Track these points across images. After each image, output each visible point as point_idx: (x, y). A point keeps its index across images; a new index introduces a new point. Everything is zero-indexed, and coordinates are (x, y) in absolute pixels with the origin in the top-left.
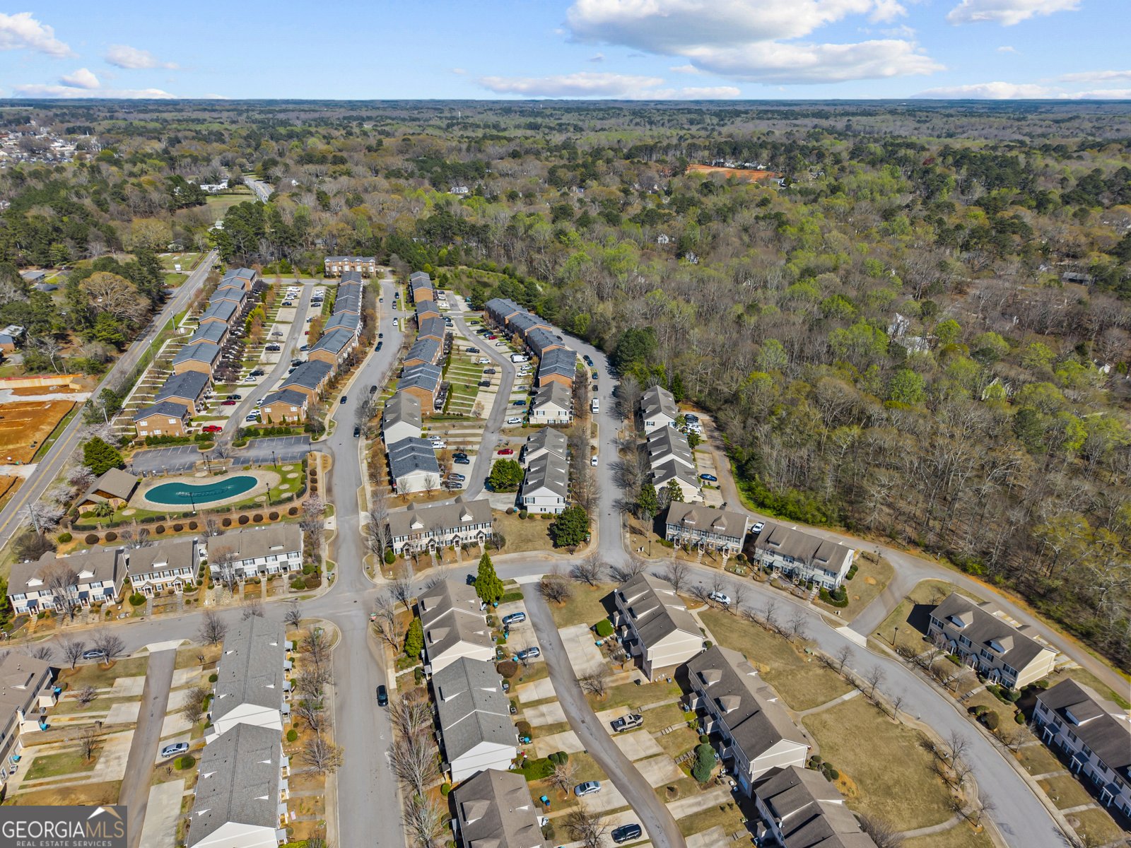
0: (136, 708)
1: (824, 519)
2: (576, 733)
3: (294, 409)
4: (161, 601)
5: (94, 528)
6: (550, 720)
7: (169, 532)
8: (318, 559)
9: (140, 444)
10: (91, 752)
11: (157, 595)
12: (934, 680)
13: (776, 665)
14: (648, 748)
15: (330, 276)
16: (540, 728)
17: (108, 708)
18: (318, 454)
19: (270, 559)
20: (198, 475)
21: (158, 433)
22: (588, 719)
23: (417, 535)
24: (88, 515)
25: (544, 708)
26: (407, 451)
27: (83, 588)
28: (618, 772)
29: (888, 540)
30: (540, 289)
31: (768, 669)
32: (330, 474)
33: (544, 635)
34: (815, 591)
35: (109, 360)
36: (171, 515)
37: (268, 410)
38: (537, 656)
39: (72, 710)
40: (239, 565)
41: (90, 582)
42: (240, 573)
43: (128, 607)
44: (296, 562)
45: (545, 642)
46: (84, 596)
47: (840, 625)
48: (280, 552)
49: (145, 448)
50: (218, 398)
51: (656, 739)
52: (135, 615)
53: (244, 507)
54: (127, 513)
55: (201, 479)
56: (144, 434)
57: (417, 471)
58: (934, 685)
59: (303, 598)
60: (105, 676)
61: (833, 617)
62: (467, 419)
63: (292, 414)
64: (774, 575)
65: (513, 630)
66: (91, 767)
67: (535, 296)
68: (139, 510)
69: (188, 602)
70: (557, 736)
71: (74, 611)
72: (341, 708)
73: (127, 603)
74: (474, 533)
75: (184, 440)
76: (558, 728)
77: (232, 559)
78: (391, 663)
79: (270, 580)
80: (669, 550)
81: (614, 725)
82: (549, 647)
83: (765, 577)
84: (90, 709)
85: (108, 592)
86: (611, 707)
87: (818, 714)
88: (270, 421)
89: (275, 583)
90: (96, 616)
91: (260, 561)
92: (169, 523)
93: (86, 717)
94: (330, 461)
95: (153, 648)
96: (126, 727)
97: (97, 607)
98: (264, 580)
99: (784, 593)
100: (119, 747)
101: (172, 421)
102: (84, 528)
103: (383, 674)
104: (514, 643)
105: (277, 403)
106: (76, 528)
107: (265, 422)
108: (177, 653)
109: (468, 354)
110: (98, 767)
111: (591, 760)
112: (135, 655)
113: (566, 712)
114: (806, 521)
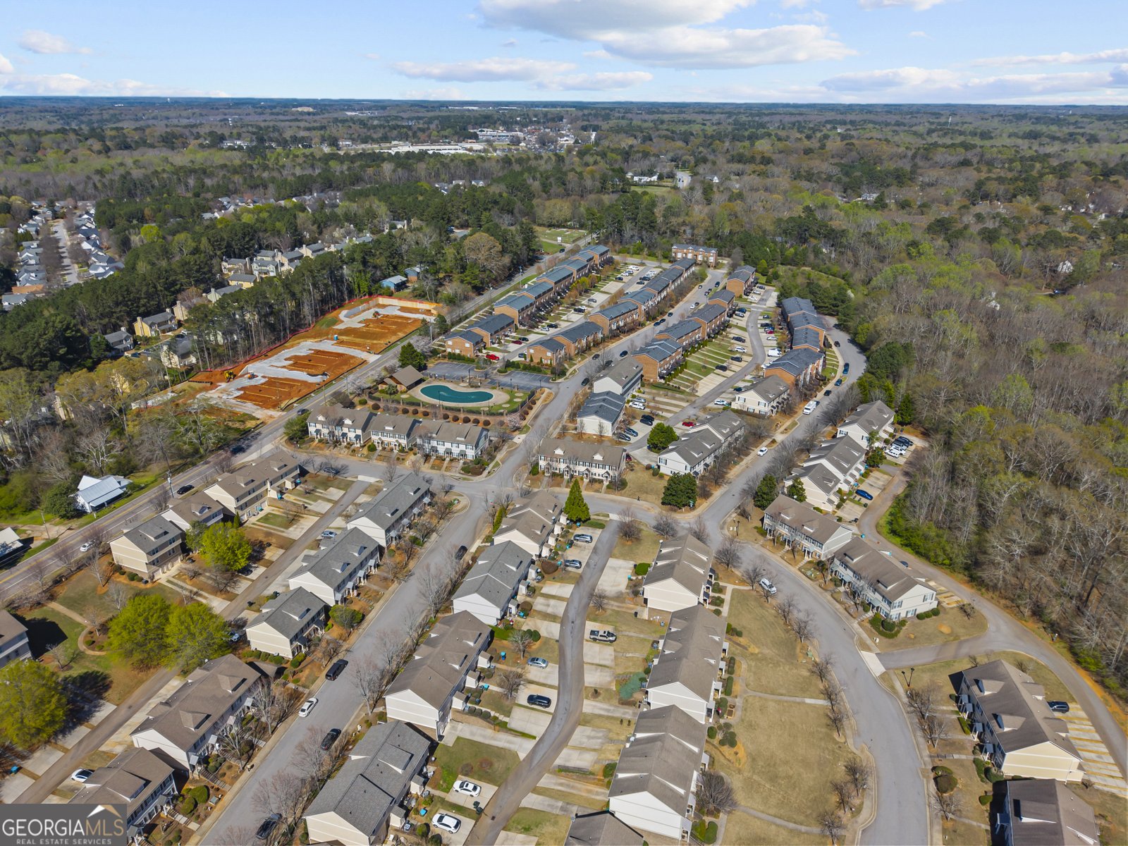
0: (328, 506)
1: (947, 562)
2: (562, 626)
3: (549, 354)
4: (384, 453)
5: (379, 400)
6: (550, 610)
7: (420, 415)
8: (492, 458)
9: (444, 357)
10: (293, 520)
11: (384, 449)
12: (924, 730)
13: (766, 651)
14: (604, 659)
15: (673, 261)
16: (539, 612)
17: (315, 501)
18: (547, 390)
19: (454, 445)
20: (462, 384)
21: (457, 351)
22: (578, 622)
23: (558, 459)
24: (382, 391)
25: (552, 602)
26: (599, 401)
27: (345, 430)
28: (569, 663)
29: (1008, 603)
30: (852, 295)
31: (757, 651)
32: (545, 406)
33: (596, 558)
34: (870, 614)
35: (467, 298)
36: (424, 405)
37: (532, 351)
38: (577, 568)
39: (299, 495)
40: (434, 443)
41: (349, 427)
42: (434, 450)
43: (365, 451)
44: (471, 453)
45: (592, 562)
46: (344, 435)
47: (869, 649)
48: (462, 442)
49: (446, 361)
50: (514, 337)
51: (616, 657)
52: (366, 457)
53: (471, 411)
54: (404, 396)
55: (462, 388)
56: (449, 350)
57: (594, 417)
58: (919, 733)
59: (464, 479)
60: (326, 484)
61: (869, 642)
62: (683, 392)
63: (547, 358)
64: (842, 589)
65: (576, 546)
66: (287, 528)
67: (843, 302)
68: (411, 397)
69: (398, 459)
70: (546, 623)
71: (336, 443)
72: (432, 551)
73: (366, 448)
74: (602, 471)
75: (471, 361)
76: (552, 618)
77: (431, 438)
78: (483, 537)
79: (452, 460)
80: (760, 538)
81: (593, 632)
82: (592, 566)
83: (831, 586)
84: (307, 498)
85: (357, 437)
86: (601, 622)
87: (766, 700)
88: (532, 360)
89: (453, 464)
90: (346, 451)
91: (448, 445)
92: (421, 409)
93: (301, 501)
94: (552, 397)
95: (361, 478)
96: (317, 514)
97: (350, 444)
98: (448, 459)
99: (838, 606)
100: (308, 522)
101: (467, 345)
102: (374, 399)
103: (473, 541)
104: (571, 554)
105: (539, 347)
106: (370, 397)
107: (528, 360)
108: (371, 485)
109: (733, 341)
110: (291, 529)
111: (556, 647)
112: (349, 479)
113: (566, 611)
114: (927, 558)
